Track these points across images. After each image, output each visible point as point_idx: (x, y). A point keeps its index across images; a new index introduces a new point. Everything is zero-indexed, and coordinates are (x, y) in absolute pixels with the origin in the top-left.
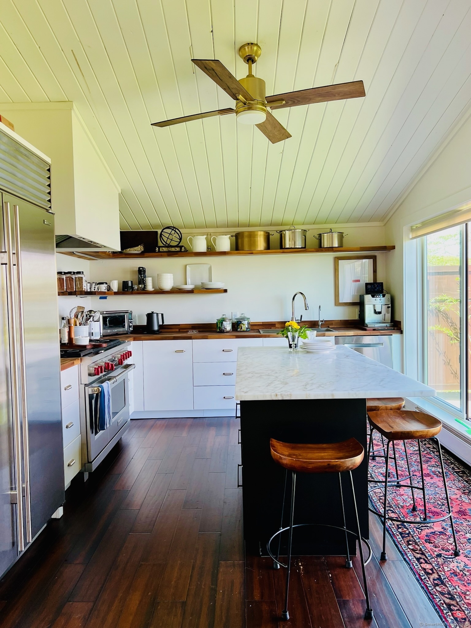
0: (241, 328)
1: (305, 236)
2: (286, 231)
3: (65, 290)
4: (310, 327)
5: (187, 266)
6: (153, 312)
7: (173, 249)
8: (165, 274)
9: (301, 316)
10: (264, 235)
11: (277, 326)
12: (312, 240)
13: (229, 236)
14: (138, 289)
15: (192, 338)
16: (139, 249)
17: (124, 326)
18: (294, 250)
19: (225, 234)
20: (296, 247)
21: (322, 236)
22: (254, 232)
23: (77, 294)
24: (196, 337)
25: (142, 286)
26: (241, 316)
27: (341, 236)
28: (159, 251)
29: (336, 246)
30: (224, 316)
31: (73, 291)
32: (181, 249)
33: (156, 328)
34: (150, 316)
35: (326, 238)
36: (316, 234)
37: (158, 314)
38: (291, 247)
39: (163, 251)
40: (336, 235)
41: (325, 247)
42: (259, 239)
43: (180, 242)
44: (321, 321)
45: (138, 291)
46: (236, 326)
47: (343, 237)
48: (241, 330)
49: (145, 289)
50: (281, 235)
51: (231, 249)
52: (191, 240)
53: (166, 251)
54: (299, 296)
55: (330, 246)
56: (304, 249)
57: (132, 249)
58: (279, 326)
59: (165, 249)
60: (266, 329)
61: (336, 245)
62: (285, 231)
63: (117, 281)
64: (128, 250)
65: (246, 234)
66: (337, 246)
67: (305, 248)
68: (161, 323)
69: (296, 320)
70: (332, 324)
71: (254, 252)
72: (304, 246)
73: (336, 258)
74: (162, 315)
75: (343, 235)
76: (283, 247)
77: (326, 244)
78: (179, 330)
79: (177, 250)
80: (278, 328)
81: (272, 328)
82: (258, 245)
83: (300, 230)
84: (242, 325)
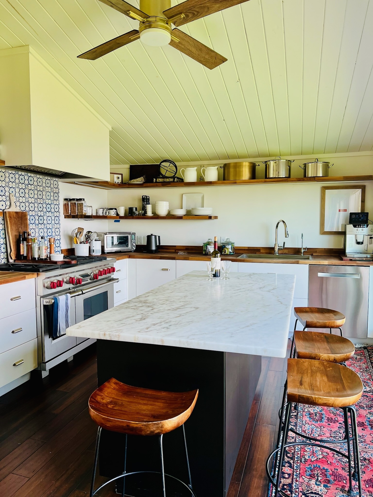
0: (225, 252)
1: (290, 167)
2: (271, 161)
3: (70, 214)
4: (293, 253)
5: (183, 195)
6: (152, 235)
7: (168, 180)
8: (161, 202)
9: (284, 243)
10: (249, 166)
11: (261, 251)
12: (296, 171)
13: (217, 167)
14: (138, 215)
15: (176, 258)
16: (140, 180)
17: (127, 246)
18: (278, 180)
19: (214, 165)
20: (279, 177)
21: (307, 165)
22: (240, 163)
23: (78, 217)
24: (179, 258)
25: (142, 212)
26: (226, 241)
27: (326, 166)
28: (156, 182)
29: (320, 176)
30: (210, 240)
31: (75, 215)
32: (174, 180)
33: (154, 248)
34: (149, 238)
35: (310, 168)
36: (301, 164)
37: (156, 236)
38: (274, 177)
39: (159, 181)
40: (321, 164)
41: (309, 176)
42: (244, 169)
43: (175, 174)
44: (304, 249)
45: (139, 216)
46: (221, 250)
47: (329, 167)
48: (225, 254)
49: (146, 215)
50: (266, 165)
51: (219, 179)
52: (183, 172)
53: (161, 181)
54: (281, 224)
55: (314, 175)
56: (288, 179)
57: (135, 180)
58: (264, 252)
59: (161, 180)
60: (251, 253)
61: (320, 174)
62: (269, 161)
63: (124, 207)
64: (132, 181)
65: (232, 165)
66: (322, 176)
67: (289, 177)
68: (158, 244)
69: (278, 247)
70: (316, 252)
71: (237, 181)
72: (288, 176)
73: (323, 188)
74: (159, 237)
75: (328, 165)
76: (268, 177)
77: (310, 174)
78: (175, 251)
79: (170, 181)
80: (263, 253)
81: (257, 253)
82: (242, 175)
83: (285, 160)
84: (226, 249)
